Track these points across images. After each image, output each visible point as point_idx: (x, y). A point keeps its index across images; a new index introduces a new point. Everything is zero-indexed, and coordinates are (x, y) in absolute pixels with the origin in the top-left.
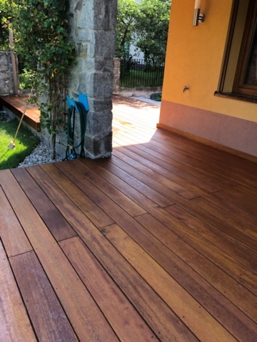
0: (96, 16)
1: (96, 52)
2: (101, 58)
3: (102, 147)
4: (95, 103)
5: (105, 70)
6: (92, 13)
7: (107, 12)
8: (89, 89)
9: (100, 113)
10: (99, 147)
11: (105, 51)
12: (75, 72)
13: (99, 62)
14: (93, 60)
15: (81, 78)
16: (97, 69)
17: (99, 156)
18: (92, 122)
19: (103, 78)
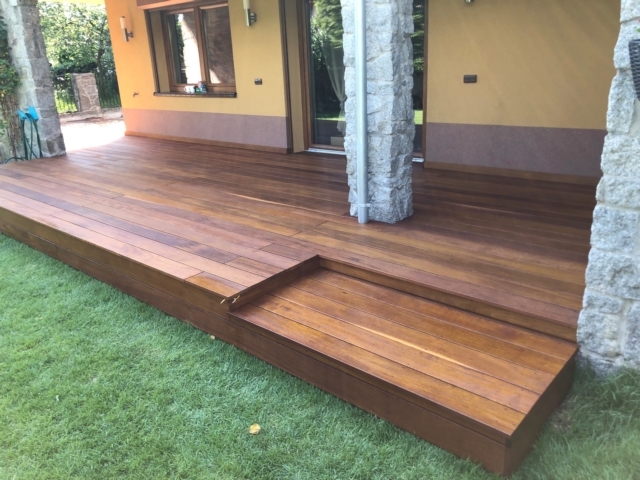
0: (28, 50)
1: (34, 74)
2: (39, 78)
3: (56, 147)
4: (41, 111)
5: (45, 86)
6: (25, 48)
7: (36, 45)
8: (34, 102)
9: (47, 119)
10: (53, 146)
11: (41, 72)
12: (21, 91)
13: (38, 81)
14: (32, 80)
15: (28, 95)
16: (37, 86)
17: (54, 154)
18: (42, 127)
19: (44, 92)
